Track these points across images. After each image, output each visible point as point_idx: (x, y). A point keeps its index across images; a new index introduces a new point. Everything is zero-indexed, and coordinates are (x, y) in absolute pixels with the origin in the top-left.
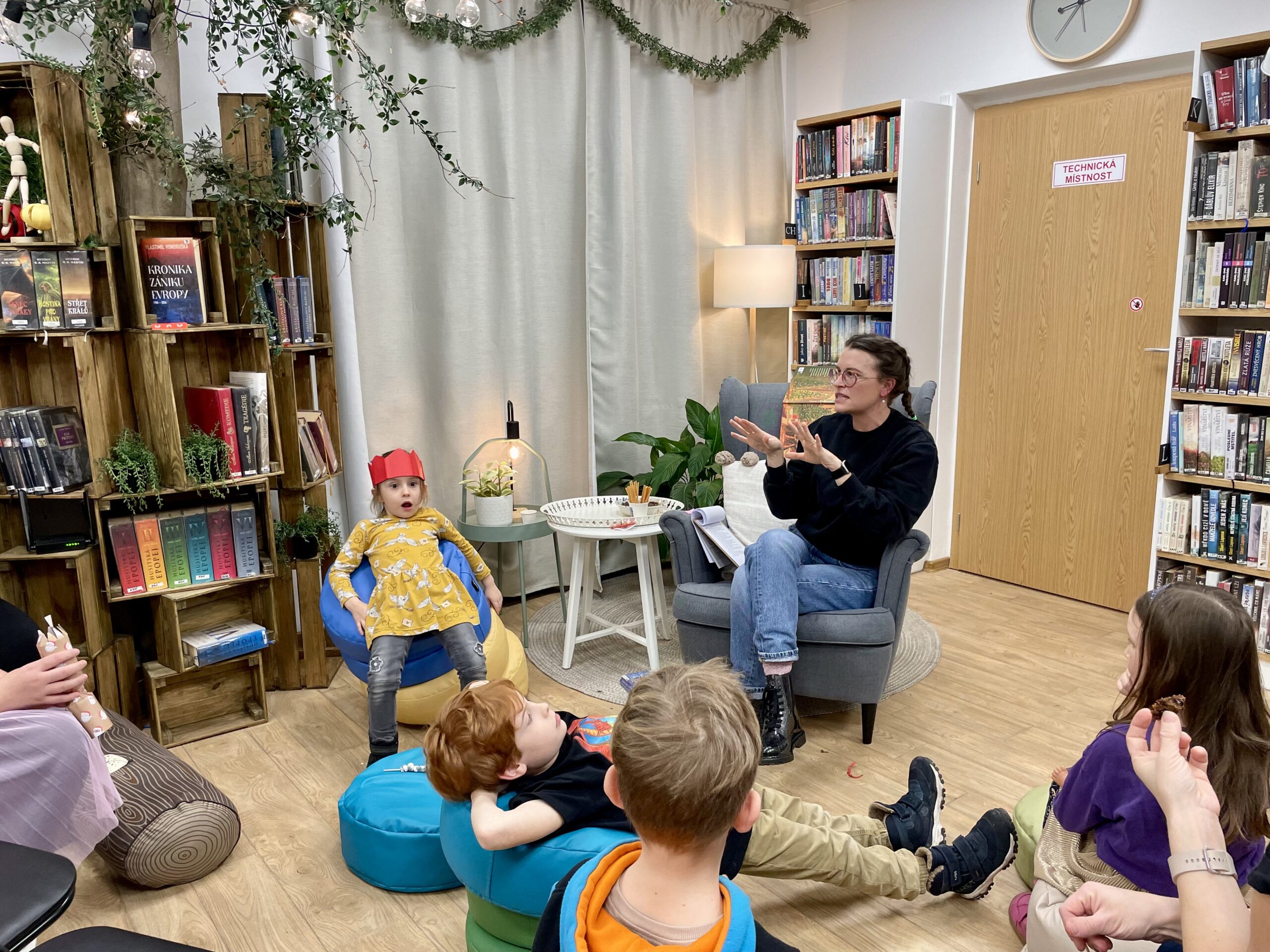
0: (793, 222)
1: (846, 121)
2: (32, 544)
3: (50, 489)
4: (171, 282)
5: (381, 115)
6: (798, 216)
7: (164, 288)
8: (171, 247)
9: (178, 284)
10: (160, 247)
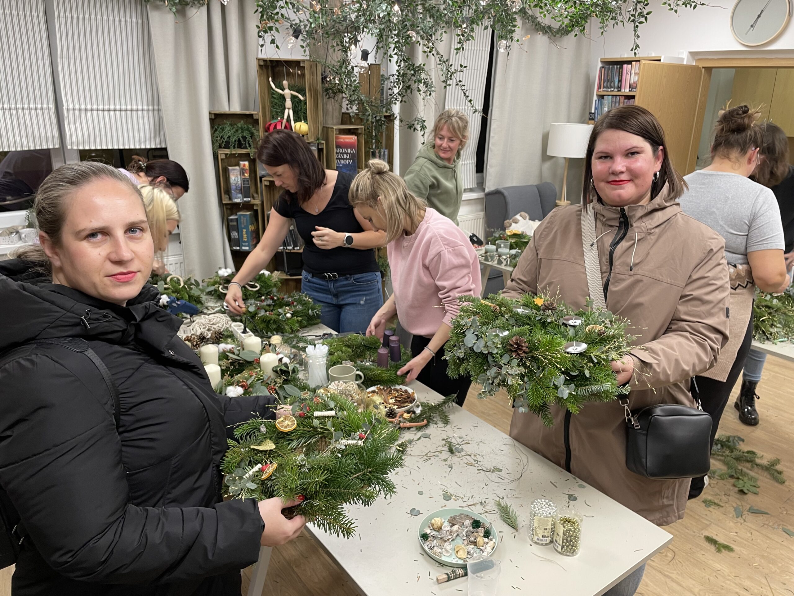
0: (593, 111)
1: (629, 62)
2: (288, 272)
3: (294, 248)
4: (345, 156)
5: (444, 81)
6: (595, 109)
7: (342, 159)
8: (347, 140)
9: (348, 157)
10: (342, 140)
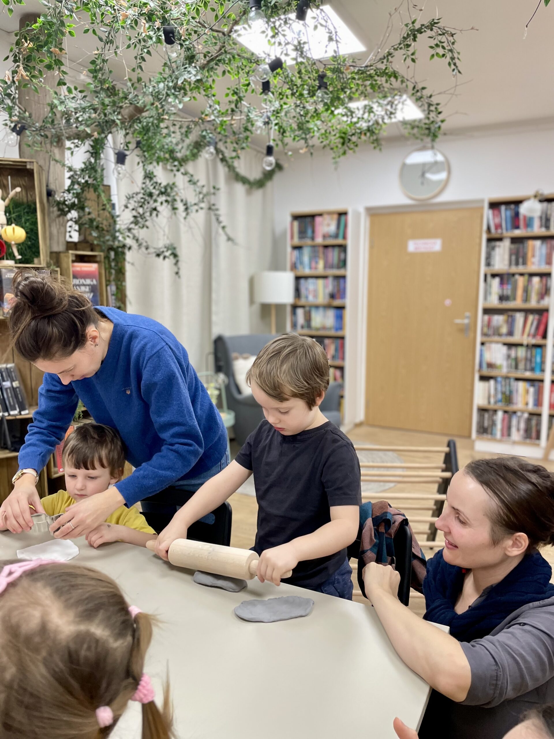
1: (320, 215)
4: (83, 288)
8: (85, 269)
9: (87, 290)
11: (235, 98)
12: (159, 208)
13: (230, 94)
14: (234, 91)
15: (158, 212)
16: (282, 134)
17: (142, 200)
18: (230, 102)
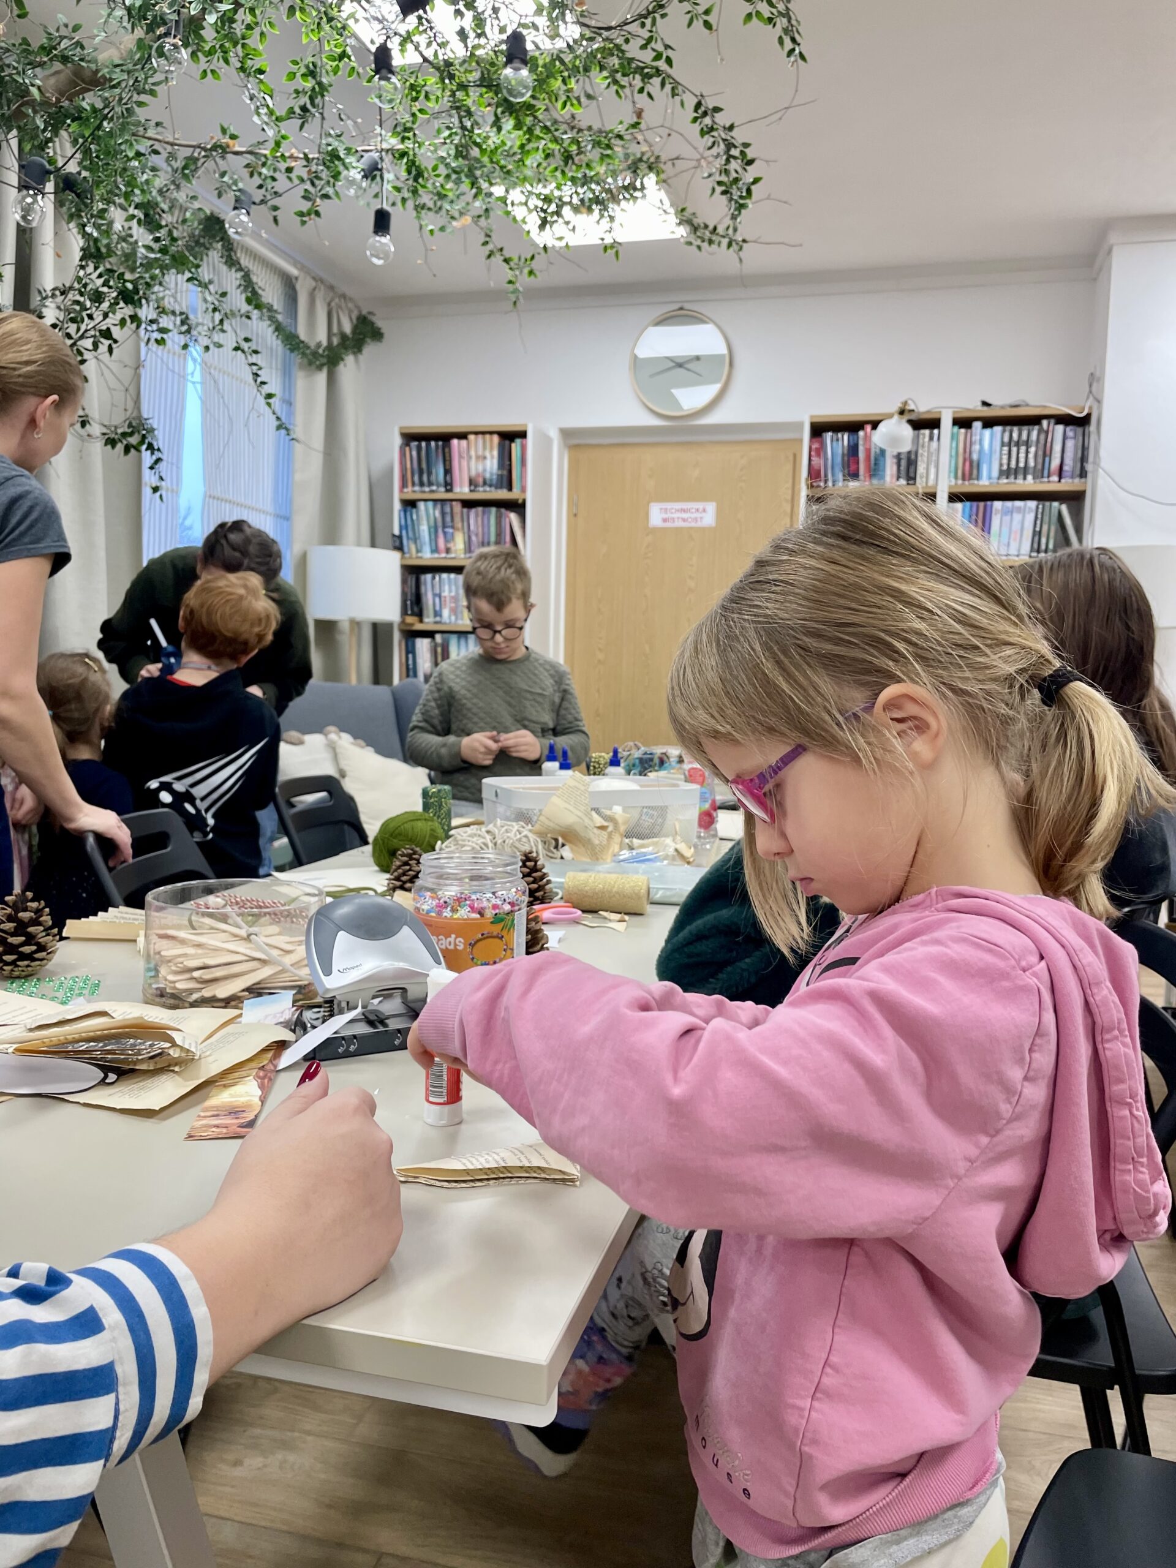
0: (396, 532)
1: (463, 436)
6: (403, 528)
11: (309, 84)
12: (116, 332)
13: (298, 75)
14: (307, 67)
15: (116, 341)
16: (416, 180)
17: (78, 308)
18: (297, 92)
